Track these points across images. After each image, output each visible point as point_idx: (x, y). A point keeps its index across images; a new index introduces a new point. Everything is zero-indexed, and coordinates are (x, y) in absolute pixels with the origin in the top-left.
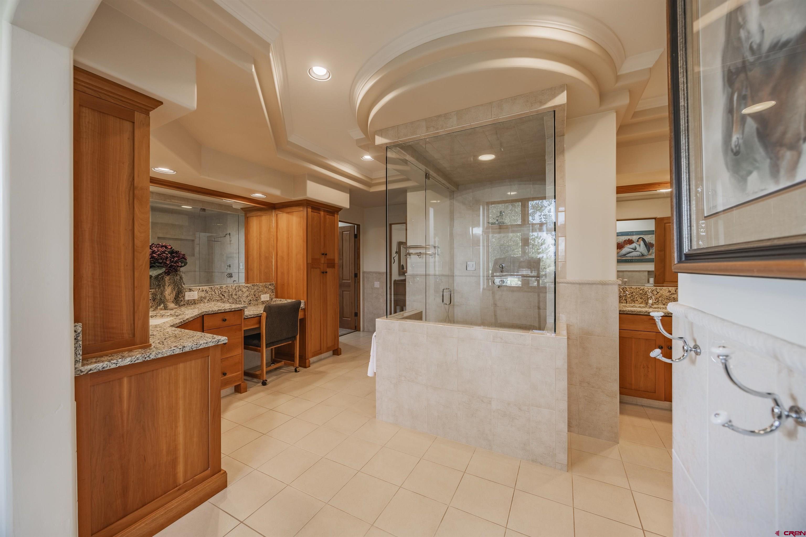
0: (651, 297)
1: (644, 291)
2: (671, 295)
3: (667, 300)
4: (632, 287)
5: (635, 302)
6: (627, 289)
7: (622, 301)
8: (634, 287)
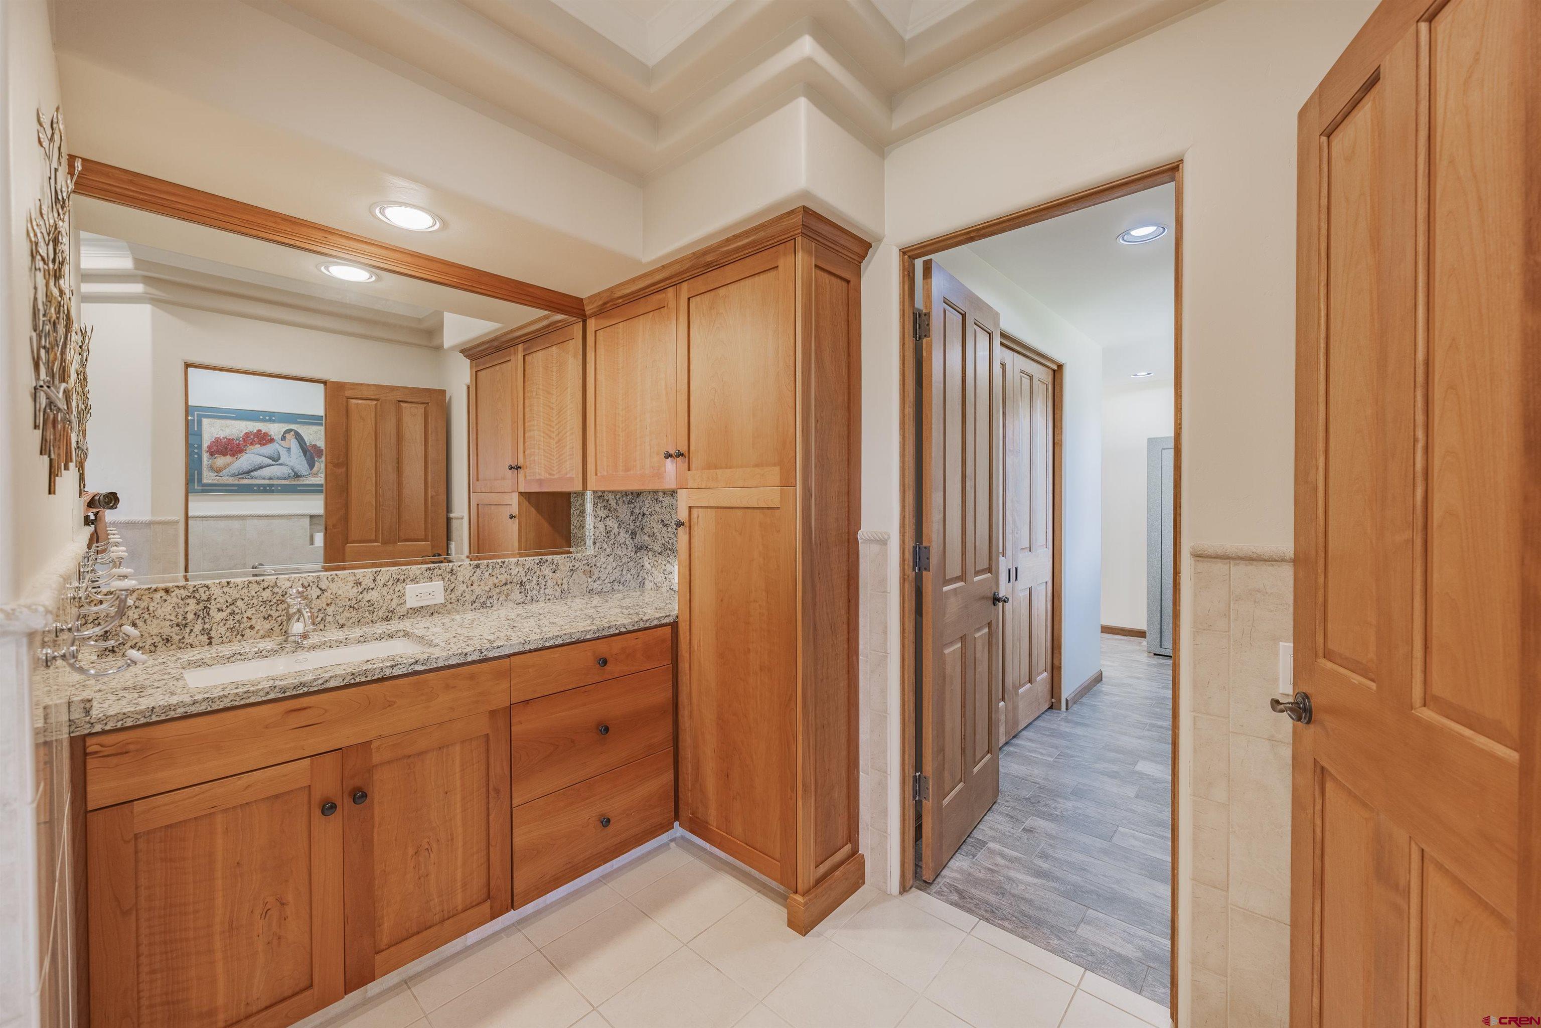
0: (299, 611)
1: (275, 590)
2: (362, 593)
3: (351, 610)
4: (232, 580)
5: (243, 636)
6: (212, 589)
7: (190, 641)
8: (238, 580)
